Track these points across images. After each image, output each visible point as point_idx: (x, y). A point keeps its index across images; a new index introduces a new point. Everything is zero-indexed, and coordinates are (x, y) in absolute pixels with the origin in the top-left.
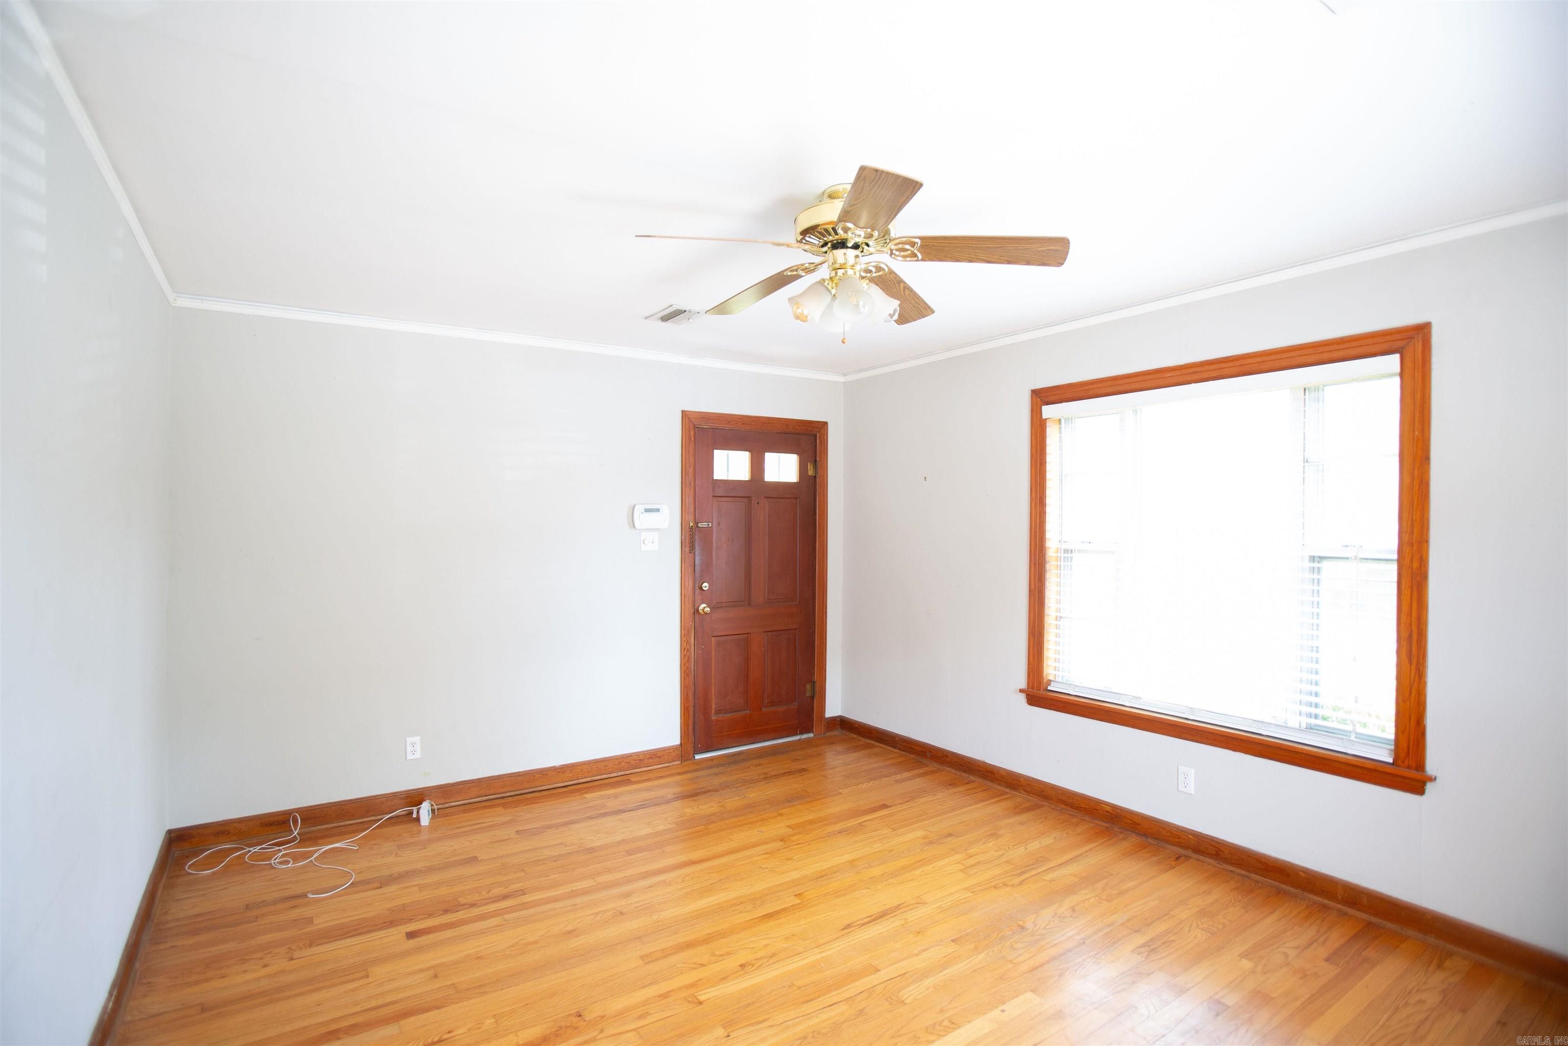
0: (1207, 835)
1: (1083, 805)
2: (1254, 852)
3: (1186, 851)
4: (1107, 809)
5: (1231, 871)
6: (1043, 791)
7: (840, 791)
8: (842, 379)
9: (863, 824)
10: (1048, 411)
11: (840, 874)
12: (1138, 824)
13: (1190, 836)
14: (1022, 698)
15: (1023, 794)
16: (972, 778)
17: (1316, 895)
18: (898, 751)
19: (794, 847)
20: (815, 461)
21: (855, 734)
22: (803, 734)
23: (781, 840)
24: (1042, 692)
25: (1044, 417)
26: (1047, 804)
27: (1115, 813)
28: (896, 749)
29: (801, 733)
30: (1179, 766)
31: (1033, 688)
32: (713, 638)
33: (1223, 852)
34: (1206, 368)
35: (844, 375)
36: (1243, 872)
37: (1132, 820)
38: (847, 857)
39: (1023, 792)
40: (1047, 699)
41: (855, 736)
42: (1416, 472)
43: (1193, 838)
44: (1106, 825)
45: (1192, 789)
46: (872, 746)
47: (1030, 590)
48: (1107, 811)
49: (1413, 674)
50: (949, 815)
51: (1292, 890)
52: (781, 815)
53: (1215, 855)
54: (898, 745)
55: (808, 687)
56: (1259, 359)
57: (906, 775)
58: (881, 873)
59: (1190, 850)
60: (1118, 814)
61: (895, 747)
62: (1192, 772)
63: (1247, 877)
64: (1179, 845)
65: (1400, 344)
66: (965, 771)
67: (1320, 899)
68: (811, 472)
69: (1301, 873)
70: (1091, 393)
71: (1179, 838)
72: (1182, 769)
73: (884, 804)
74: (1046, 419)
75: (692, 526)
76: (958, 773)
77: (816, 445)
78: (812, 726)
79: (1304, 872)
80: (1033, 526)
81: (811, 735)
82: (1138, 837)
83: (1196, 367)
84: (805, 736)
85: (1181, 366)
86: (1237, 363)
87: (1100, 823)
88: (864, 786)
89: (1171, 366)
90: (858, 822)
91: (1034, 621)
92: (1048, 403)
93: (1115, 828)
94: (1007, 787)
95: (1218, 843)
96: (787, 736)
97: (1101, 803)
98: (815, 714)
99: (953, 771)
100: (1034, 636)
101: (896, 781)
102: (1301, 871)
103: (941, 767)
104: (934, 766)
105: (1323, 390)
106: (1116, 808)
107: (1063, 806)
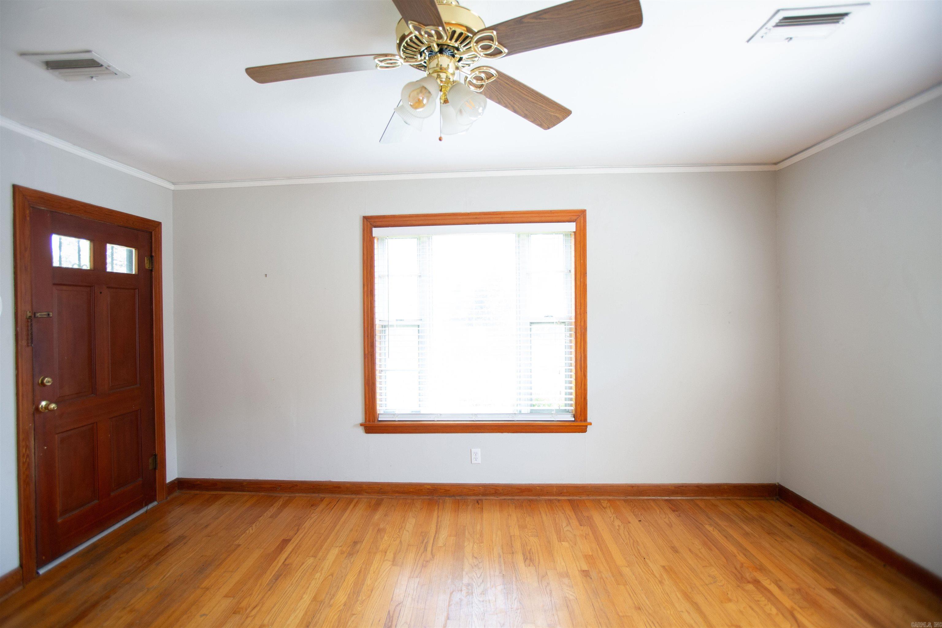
0: (489, 484)
1: (411, 490)
2: (514, 484)
3: (478, 497)
4: (428, 488)
5: (504, 499)
6: (381, 489)
7: (237, 542)
8: (172, 187)
9: (287, 562)
10: (376, 232)
11: (319, 615)
12: (449, 490)
13: (480, 487)
14: (361, 430)
15: (366, 495)
16: (322, 495)
17: (545, 496)
18: (248, 493)
19: (253, 613)
20: (151, 256)
21: (197, 490)
22: (148, 505)
23: (234, 613)
24: (376, 423)
25: (373, 236)
26: (386, 497)
27: (433, 488)
28: (245, 492)
29: (147, 505)
30: (472, 449)
31: (369, 421)
32: (56, 436)
33: (499, 490)
34: (483, 216)
35: (174, 183)
36: (510, 498)
37: (445, 489)
38: (307, 598)
39: (365, 494)
40: (381, 427)
41: (198, 492)
42: (582, 280)
43: (482, 488)
44: (429, 497)
45: (479, 461)
46: (221, 497)
47: (365, 355)
48: (428, 489)
49: (582, 376)
50: (338, 527)
51: (534, 498)
52: (207, 589)
53: (495, 493)
54: (246, 489)
55: (150, 460)
56: (512, 216)
57: (272, 510)
58: (347, 597)
59: (480, 495)
60: (436, 488)
61: (243, 491)
62: (478, 451)
63: (512, 499)
64: (474, 495)
65: (574, 218)
66: (314, 492)
67: (547, 497)
68: (147, 266)
69: (537, 488)
70: (409, 223)
71: (474, 490)
72: (473, 450)
73: (283, 540)
74: (374, 237)
75: (30, 317)
76: (309, 495)
77: (151, 243)
78: (155, 496)
79: (539, 486)
80: (366, 310)
81: (155, 503)
82: (450, 498)
83: (477, 215)
84: (150, 506)
85: (469, 213)
86: (500, 216)
87: (425, 497)
88: (251, 531)
89: (462, 212)
90: (280, 564)
91: (368, 375)
92: (375, 227)
93: (435, 497)
94: (352, 494)
95: (496, 486)
96: (134, 512)
97: (423, 485)
98: (157, 483)
99: (304, 495)
100: (368, 385)
101: (271, 517)
102: (537, 486)
103: (292, 495)
104: (286, 496)
105: (530, 236)
106: (434, 485)
107: (397, 495)
